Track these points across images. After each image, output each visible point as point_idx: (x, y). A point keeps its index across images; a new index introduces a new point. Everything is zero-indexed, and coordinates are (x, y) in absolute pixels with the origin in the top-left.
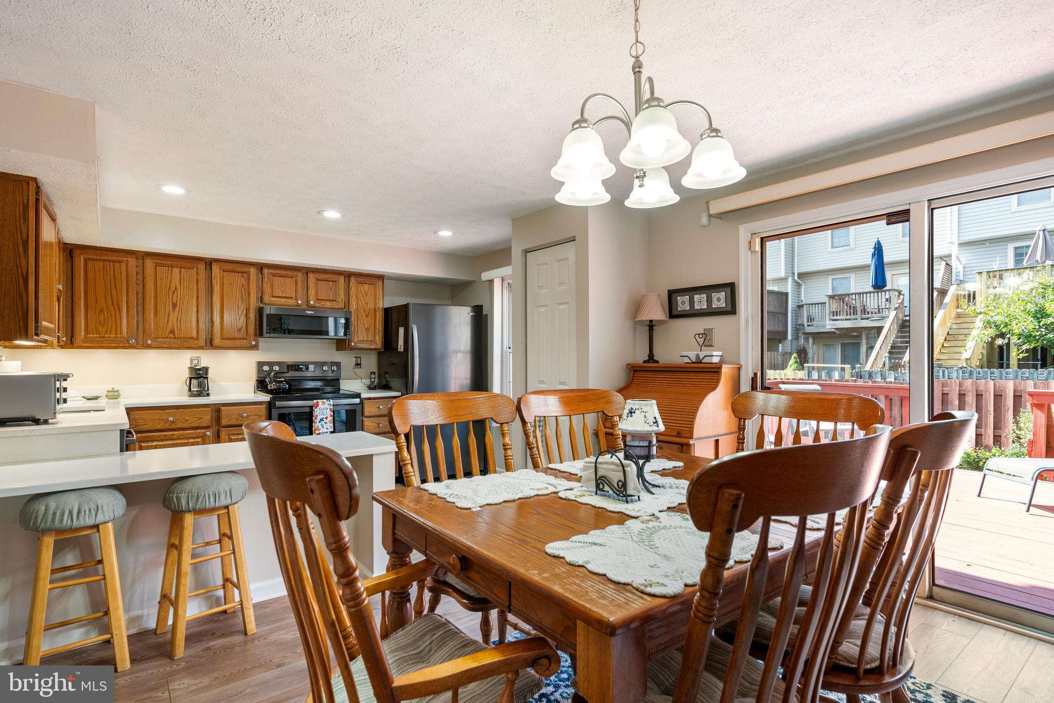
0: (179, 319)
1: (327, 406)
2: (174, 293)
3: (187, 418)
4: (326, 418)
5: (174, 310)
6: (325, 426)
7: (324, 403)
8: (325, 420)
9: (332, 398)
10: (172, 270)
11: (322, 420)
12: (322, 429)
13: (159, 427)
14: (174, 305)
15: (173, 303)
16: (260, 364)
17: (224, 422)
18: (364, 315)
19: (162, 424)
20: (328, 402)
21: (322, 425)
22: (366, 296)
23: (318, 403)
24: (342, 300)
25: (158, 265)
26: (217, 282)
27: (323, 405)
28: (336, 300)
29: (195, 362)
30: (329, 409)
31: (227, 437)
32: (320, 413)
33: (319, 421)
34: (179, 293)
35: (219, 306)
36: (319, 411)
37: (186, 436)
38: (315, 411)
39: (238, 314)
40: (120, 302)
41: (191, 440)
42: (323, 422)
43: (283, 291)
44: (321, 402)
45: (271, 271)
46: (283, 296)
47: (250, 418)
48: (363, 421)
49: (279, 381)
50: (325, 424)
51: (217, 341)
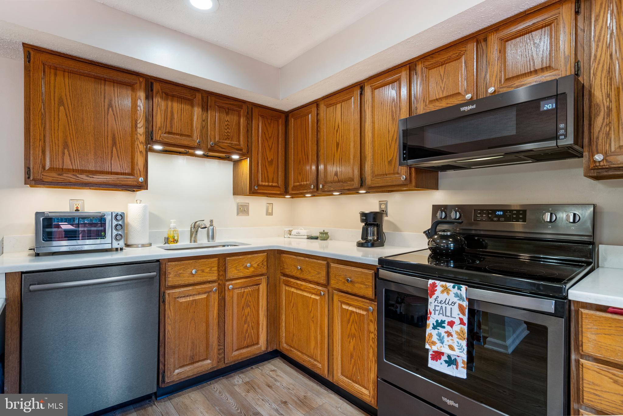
0: (341, 159)
1: (452, 297)
2: (337, 131)
3: (310, 270)
4: (451, 324)
5: (337, 150)
6: (447, 341)
7: (446, 290)
8: (448, 328)
10: (336, 107)
11: (439, 324)
12: (439, 344)
13: (294, 274)
14: (338, 145)
15: (337, 142)
16: (436, 208)
17: (333, 283)
19: (295, 271)
20: (456, 290)
21: (439, 335)
23: (434, 285)
25: (328, 106)
26: (368, 106)
27: (445, 294)
28: (550, 67)
29: (383, 207)
30: (457, 305)
31: (340, 304)
32: (437, 308)
33: (433, 324)
34: (340, 132)
35: (370, 135)
36: (436, 303)
37: (309, 290)
38: (430, 300)
39: (389, 141)
40: (308, 151)
41: (313, 296)
42: (442, 330)
43: (444, 88)
44: (442, 286)
45: (427, 63)
46: (445, 95)
47: (356, 285)
48: (581, 366)
49: (441, 235)
50: (448, 336)
51: (369, 180)
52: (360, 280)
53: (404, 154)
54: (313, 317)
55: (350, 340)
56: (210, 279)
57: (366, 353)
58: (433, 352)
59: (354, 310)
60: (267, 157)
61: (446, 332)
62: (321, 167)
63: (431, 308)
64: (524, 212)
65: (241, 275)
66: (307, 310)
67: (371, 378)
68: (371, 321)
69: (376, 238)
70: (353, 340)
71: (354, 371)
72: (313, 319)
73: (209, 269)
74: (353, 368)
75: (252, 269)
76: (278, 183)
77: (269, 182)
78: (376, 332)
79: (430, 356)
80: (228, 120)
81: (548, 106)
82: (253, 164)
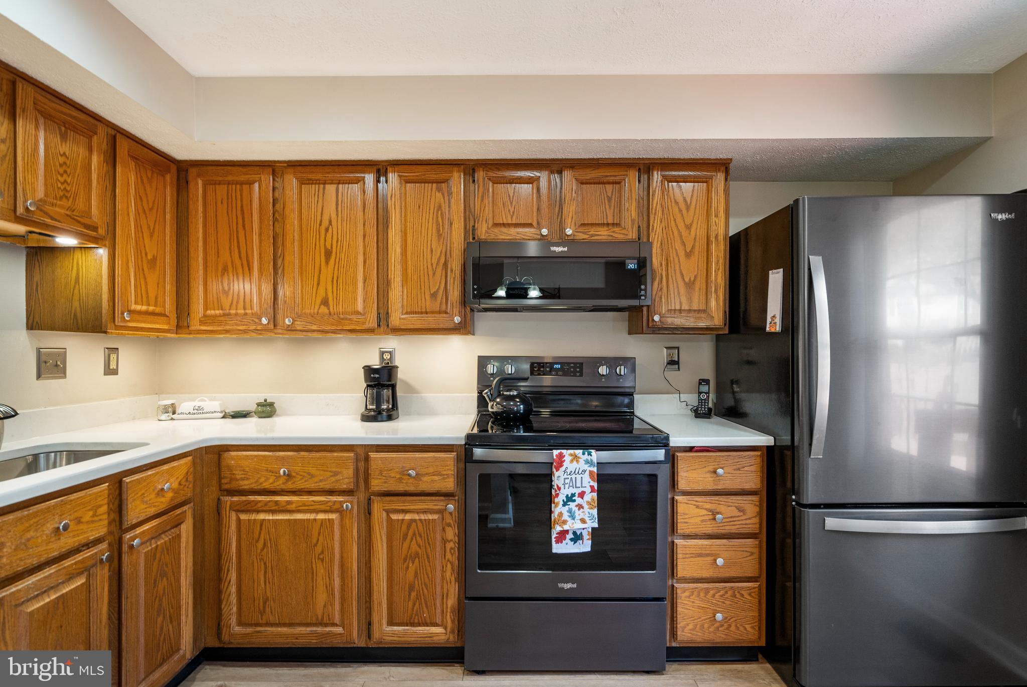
0: (335, 278)
1: (582, 465)
2: (327, 230)
3: (313, 471)
4: (582, 495)
5: (327, 262)
6: (579, 514)
7: (575, 458)
8: (579, 500)
9: (599, 448)
10: (324, 188)
11: (570, 499)
12: (570, 521)
13: (266, 485)
14: (328, 254)
15: (326, 249)
16: (483, 362)
17: (376, 484)
18: (682, 253)
19: (271, 481)
20: (586, 456)
21: (570, 511)
22: (688, 208)
23: (561, 456)
24: (633, 221)
25: (302, 182)
26: (395, 205)
27: (575, 462)
28: (619, 224)
29: (387, 356)
30: (587, 472)
31: (385, 514)
32: (567, 481)
33: (563, 500)
34: (335, 233)
35: (398, 250)
36: (566, 476)
37: (311, 508)
38: (557, 474)
39: (432, 264)
40: (250, 252)
41: (321, 516)
42: (572, 505)
43: (513, 213)
44: (571, 455)
45: (491, 174)
46: (514, 222)
47: (425, 479)
48: (675, 502)
49: (507, 395)
50: (579, 509)
51: (396, 318)
52: (431, 470)
53: (474, 290)
54: (322, 552)
55: (408, 565)
56: (93, 535)
57: (438, 574)
58: (557, 534)
59: (416, 517)
60: (145, 250)
61: (577, 506)
62: (286, 290)
63: (556, 482)
64: (582, 364)
65: (152, 511)
66: (305, 545)
67: (449, 606)
68: (449, 525)
69: (390, 406)
70: (413, 563)
71: (415, 608)
72: (321, 557)
73: (91, 513)
74: (414, 604)
75: (170, 495)
76: (164, 307)
77: (149, 305)
78: (456, 538)
79: (553, 540)
80: (64, 154)
81: (631, 266)
82: (119, 262)
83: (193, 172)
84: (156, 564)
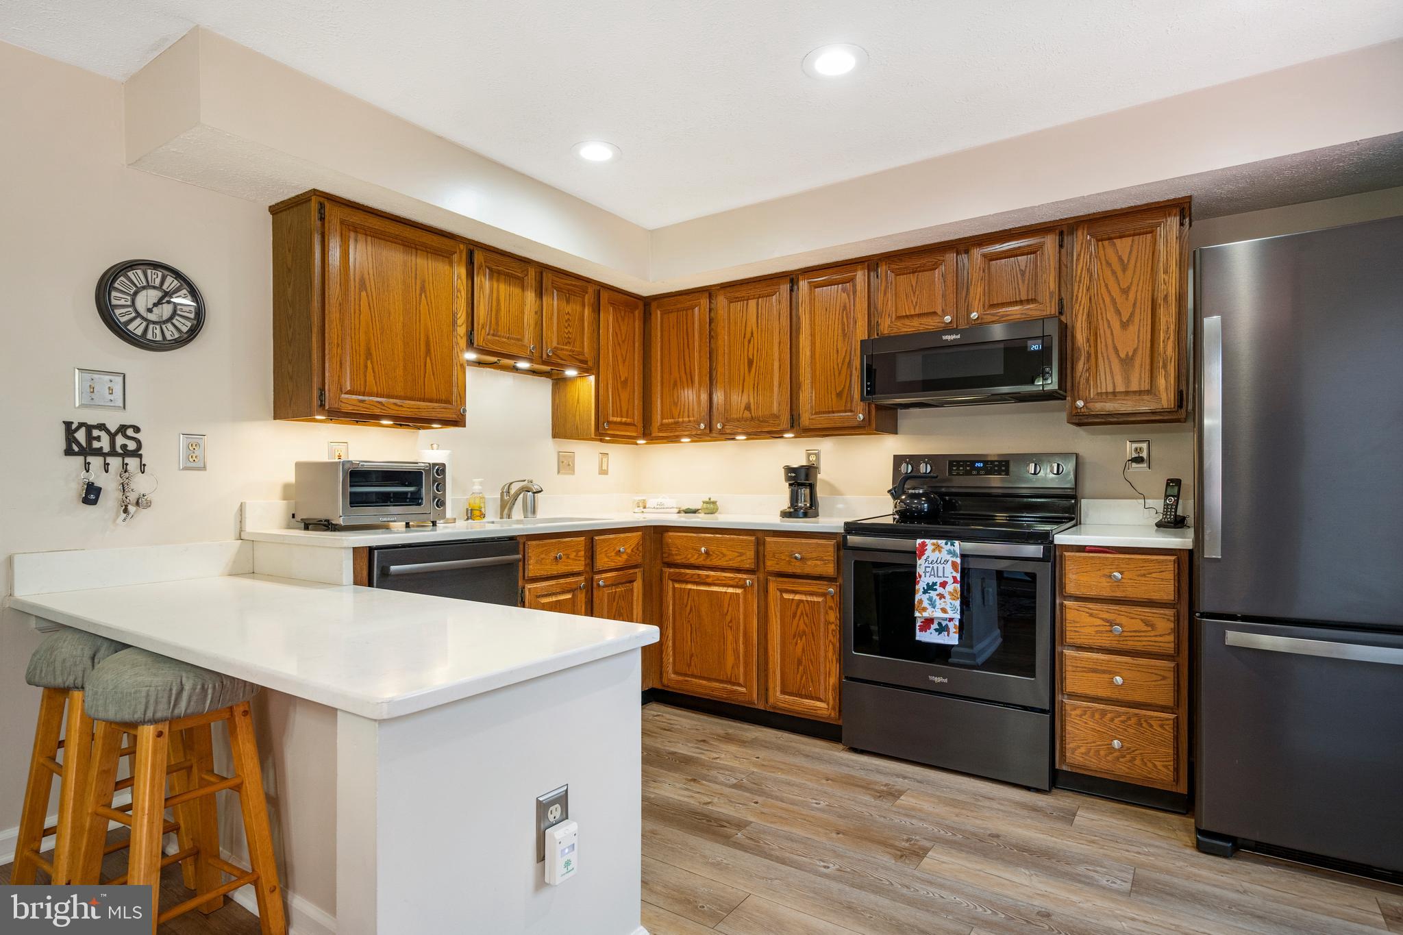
0: (756, 385)
1: (944, 555)
2: (749, 342)
3: (724, 551)
4: (944, 585)
5: (750, 371)
6: (939, 603)
7: (938, 548)
8: (940, 590)
9: (962, 539)
10: (747, 304)
11: (931, 587)
12: (930, 609)
13: (692, 561)
14: (750, 363)
15: (749, 359)
16: (898, 460)
17: (771, 565)
18: (1116, 325)
19: (696, 557)
20: (949, 547)
21: (930, 599)
22: (1124, 270)
23: (924, 545)
24: (1051, 294)
25: (732, 301)
26: (805, 311)
27: (937, 552)
28: (1035, 299)
29: (813, 458)
30: (950, 562)
31: (778, 593)
32: (928, 569)
33: (924, 588)
34: (756, 341)
35: (808, 353)
36: (927, 564)
37: (723, 582)
38: (919, 562)
39: (838, 364)
40: (692, 368)
41: (731, 590)
42: (933, 594)
43: (916, 303)
44: (933, 544)
45: (893, 266)
46: (917, 313)
47: (809, 563)
48: (1064, 608)
49: (912, 493)
50: (940, 599)
51: (806, 419)
52: (814, 555)
53: (867, 386)
54: (731, 621)
55: (797, 641)
56: (577, 569)
57: (822, 653)
58: (921, 622)
59: (804, 598)
60: (619, 373)
61: (938, 595)
62: (719, 397)
63: (920, 570)
64: (1007, 463)
65: (612, 565)
66: (718, 614)
67: (831, 684)
68: (831, 608)
69: (808, 505)
70: (801, 640)
71: (802, 682)
72: (730, 625)
73: (575, 554)
74: (802, 677)
75: (625, 557)
76: (633, 418)
77: (622, 417)
78: (838, 621)
79: (917, 628)
80: (568, 313)
81: (1035, 347)
82: (601, 385)
83: (654, 305)
84: (615, 604)
